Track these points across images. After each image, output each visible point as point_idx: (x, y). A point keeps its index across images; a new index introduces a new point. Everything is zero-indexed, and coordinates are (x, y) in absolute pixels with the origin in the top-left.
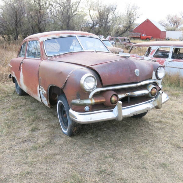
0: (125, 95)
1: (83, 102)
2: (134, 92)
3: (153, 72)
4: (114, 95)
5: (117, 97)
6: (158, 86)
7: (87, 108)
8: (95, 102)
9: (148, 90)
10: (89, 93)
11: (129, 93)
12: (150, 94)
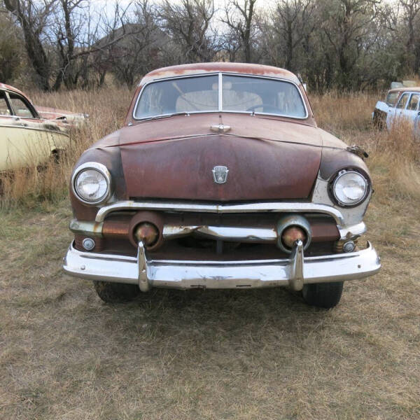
0: (182, 230)
1: (78, 226)
2: (211, 228)
3: (318, 181)
4: (148, 223)
5: (158, 230)
6: (336, 224)
7: (88, 243)
8: (102, 233)
9: (276, 230)
10: (95, 209)
11: (194, 227)
12: (279, 241)
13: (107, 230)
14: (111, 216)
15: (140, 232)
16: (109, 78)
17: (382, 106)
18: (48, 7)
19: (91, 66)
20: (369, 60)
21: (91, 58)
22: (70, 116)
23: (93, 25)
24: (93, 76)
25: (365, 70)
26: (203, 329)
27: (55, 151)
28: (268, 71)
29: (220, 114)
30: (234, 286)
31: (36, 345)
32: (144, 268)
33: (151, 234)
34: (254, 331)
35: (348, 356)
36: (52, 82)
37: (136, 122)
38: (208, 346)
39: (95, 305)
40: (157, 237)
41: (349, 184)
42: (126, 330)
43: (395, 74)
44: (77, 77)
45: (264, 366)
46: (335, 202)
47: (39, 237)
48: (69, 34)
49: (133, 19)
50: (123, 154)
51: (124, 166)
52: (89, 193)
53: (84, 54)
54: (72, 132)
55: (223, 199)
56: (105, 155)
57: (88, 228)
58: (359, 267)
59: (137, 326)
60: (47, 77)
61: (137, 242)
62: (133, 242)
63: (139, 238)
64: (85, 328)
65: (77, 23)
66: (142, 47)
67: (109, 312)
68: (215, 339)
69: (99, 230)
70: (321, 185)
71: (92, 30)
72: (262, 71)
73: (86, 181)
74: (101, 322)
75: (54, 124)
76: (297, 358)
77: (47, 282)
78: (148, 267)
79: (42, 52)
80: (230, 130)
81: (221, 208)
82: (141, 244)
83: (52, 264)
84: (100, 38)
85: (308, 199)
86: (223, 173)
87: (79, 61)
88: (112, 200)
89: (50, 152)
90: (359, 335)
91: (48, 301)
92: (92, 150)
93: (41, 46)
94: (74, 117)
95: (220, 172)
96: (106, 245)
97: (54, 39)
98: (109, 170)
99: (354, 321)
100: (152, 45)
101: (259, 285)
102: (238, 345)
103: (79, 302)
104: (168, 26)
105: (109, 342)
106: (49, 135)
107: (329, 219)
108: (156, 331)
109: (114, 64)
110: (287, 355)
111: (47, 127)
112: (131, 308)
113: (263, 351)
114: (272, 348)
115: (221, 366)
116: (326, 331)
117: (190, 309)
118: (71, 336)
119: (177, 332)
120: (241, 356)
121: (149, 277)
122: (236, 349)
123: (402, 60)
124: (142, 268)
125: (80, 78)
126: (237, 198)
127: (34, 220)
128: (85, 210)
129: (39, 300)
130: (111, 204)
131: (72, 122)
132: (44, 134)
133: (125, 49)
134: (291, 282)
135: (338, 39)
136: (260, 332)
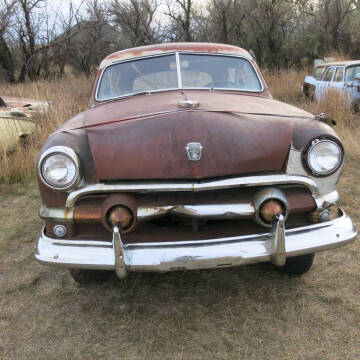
0: (157, 211)
2: (187, 207)
3: (291, 152)
4: (121, 206)
5: (132, 213)
6: (311, 194)
7: (59, 229)
8: (74, 219)
9: (253, 205)
10: (65, 194)
11: (170, 207)
12: (257, 216)
13: (78, 216)
14: (81, 201)
15: (113, 216)
16: (67, 69)
17: (310, 80)
18: (9, 8)
19: (51, 59)
20: (293, 42)
21: (50, 53)
22: (34, 104)
23: (51, 23)
24: (54, 68)
25: (291, 50)
26: (181, 306)
27: (23, 136)
28: (222, 49)
29: (182, 91)
30: (214, 266)
31: (12, 338)
32: (121, 254)
33: (125, 217)
34: (232, 304)
35: (329, 325)
36: (17, 74)
37: (98, 103)
38: (189, 325)
39: (70, 288)
40: (132, 220)
41: (323, 153)
42: (103, 314)
43: (316, 53)
44: (39, 70)
45: (249, 343)
46: (309, 171)
47: (11, 219)
48: (29, 31)
49: (86, 16)
50: (90, 136)
51: (93, 148)
52: (58, 178)
53: (44, 48)
54: (37, 118)
55: (198, 177)
56: (72, 138)
57: (58, 214)
58: (338, 236)
59: (115, 307)
60: (13, 71)
61: (112, 227)
62: (107, 227)
63: (113, 223)
64: (61, 314)
65: (36, 21)
66: (95, 41)
67: (85, 295)
68: (195, 316)
69: (70, 216)
70: (295, 156)
71: (50, 28)
72: (217, 49)
73: (53, 167)
74: (77, 306)
75: (20, 111)
76: (280, 332)
77: (20, 266)
78: (124, 252)
79: (6, 48)
80: (198, 105)
81: (197, 186)
82: (116, 230)
83: (25, 247)
84: (58, 35)
85: (282, 170)
86: (198, 150)
87: (40, 56)
88: (82, 184)
89: (17, 138)
90: (337, 301)
91: (22, 288)
92: (57, 134)
93: (5, 44)
94: (39, 104)
95: (194, 149)
96: (78, 231)
97: (16, 36)
98: (77, 154)
99: (328, 286)
100: (104, 39)
101: (240, 263)
102: (219, 321)
103: (54, 287)
104: (117, 21)
105: (88, 329)
106: (16, 121)
107: (304, 189)
108: (134, 312)
109: (72, 56)
110: (270, 328)
111: (13, 114)
112: (106, 288)
113: (245, 327)
114: (254, 321)
115: (205, 347)
116: (304, 299)
117: (165, 285)
118: (48, 325)
119: (155, 312)
120: (223, 334)
121: (127, 262)
122: (218, 326)
123: (322, 40)
124: (119, 254)
125: (42, 70)
126: (212, 174)
127: (6, 203)
128: (54, 196)
129: (14, 287)
130: (81, 188)
131: (37, 109)
132: (11, 121)
133: (81, 43)
134: (273, 257)
135: (265, 25)
136: (238, 306)
